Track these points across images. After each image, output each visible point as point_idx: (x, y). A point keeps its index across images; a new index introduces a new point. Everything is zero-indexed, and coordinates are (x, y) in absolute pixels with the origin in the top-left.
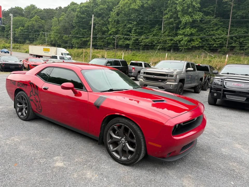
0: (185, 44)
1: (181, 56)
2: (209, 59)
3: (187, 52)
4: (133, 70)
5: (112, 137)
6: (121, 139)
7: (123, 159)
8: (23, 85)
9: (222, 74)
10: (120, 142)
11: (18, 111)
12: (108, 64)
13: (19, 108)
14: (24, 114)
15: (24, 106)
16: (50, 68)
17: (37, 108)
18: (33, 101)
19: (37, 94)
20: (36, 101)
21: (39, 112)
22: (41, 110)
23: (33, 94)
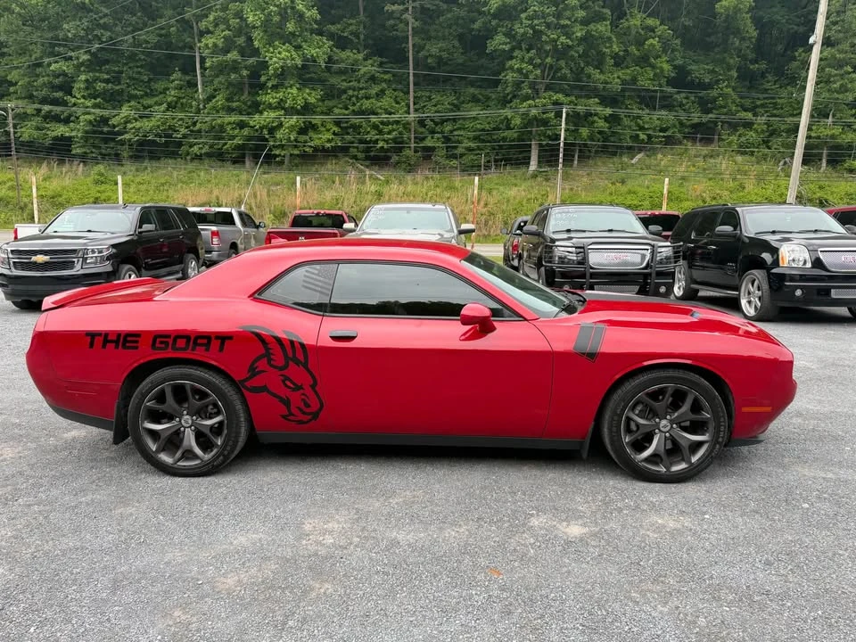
0: (292, 138)
2: (373, 188)
3: (302, 166)
4: (215, 240)
5: (638, 426)
6: (658, 424)
7: (675, 468)
8: (199, 341)
9: (554, 232)
10: (657, 431)
11: (154, 448)
12: (146, 227)
13: (164, 436)
14: (198, 451)
15: (190, 422)
16: (318, 267)
17: (289, 411)
18: (268, 391)
19: (297, 363)
20: (292, 386)
21: (300, 422)
22: (315, 415)
23: (272, 366)
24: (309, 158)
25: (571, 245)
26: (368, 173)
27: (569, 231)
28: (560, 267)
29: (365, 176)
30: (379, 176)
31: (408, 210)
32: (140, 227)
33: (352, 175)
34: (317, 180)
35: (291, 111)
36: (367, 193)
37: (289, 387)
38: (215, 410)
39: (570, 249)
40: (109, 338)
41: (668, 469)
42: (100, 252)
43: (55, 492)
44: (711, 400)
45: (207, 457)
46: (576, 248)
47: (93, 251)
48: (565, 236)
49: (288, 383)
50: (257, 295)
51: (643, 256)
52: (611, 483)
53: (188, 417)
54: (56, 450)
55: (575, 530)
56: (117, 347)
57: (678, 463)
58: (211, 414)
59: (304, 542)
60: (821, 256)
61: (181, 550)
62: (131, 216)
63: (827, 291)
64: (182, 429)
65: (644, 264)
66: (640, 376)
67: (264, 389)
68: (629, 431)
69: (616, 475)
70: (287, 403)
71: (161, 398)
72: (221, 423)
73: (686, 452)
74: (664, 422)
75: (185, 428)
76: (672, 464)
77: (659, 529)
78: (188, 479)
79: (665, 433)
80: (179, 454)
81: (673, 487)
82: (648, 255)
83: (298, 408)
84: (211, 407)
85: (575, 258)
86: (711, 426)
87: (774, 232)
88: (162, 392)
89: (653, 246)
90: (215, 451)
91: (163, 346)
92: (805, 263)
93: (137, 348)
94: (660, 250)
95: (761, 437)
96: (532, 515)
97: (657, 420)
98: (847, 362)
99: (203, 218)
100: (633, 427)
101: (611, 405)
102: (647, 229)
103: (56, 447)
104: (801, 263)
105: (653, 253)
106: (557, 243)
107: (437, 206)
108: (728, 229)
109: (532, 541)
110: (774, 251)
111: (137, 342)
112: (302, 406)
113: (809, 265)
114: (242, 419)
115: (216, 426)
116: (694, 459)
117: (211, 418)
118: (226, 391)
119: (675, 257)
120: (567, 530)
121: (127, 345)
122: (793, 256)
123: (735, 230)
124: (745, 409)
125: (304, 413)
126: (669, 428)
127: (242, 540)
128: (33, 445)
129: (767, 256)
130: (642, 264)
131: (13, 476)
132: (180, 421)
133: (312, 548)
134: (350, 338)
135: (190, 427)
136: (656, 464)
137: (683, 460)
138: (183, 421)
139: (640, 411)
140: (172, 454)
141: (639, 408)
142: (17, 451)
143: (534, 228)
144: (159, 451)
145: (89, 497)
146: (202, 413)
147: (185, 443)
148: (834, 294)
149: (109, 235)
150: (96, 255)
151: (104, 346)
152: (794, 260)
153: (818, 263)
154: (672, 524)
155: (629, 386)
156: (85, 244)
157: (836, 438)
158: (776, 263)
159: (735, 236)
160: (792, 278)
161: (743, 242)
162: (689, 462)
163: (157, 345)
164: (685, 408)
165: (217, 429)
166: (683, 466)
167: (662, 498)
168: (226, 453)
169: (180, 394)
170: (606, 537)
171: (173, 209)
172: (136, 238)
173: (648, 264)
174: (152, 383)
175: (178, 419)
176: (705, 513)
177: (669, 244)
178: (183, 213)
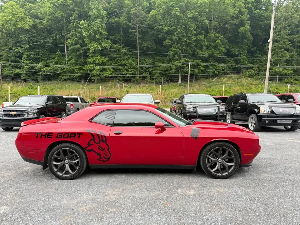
0: (98, 73)
1: (95, 88)
2: (126, 90)
3: (101, 82)
4: (72, 107)
5: (211, 160)
6: (218, 160)
7: (224, 174)
8: (72, 135)
9: (186, 103)
10: (218, 162)
11: (56, 170)
12: (49, 102)
13: (59, 166)
14: (70, 171)
15: (68, 162)
16: (110, 111)
17: (100, 158)
18: (94, 151)
19: (103, 141)
20: (101, 149)
21: (104, 161)
22: (109, 159)
23: (95, 143)
24: (103, 80)
25: (191, 106)
26: (124, 85)
27: (191, 102)
28: (188, 114)
29: (123, 86)
30: (127, 86)
31: (138, 96)
32: (47, 102)
33: (118, 85)
34: (106, 87)
35: (98, 64)
36: (123, 91)
37: (100, 149)
38: (76, 158)
39: (191, 108)
40: (43, 135)
41: (222, 174)
42: (33, 111)
43: (23, 185)
44: (234, 152)
45: (73, 173)
46: (193, 107)
47: (31, 111)
48: (190, 104)
49: (100, 148)
50: (90, 121)
51: (215, 110)
52: (204, 179)
53: (67, 160)
54: (22, 173)
55: (192, 193)
56: (45, 137)
57: (225, 172)
58: (75, 159)
59: (106, 198)
60: (274, 110)
61: (66, 200)
62: (44, 99)
63: (276, 121)
64: (65, 164)
65: (216, 113)
66: (211, 144)
67: (92, 150)
68: (209, 162)
69: (206, 177)
70: (99, 155)
71: (59, 154)
72: (78, 162)
73: (227, 169)
74: (220, 159)
75: (66, 164)
76: (223, 173)
77: (218, 192)
78: (67, 181)
79: (220, 163)
80: (64, 172)
81: (223, 180)
82: (217, 109)
83: (103, 156)
84: (74, 157)
85: (193, 111)
86: (235, 160)
87: (258, 102)
88: (59, 152)
89: (218, 107)
90: (76, 171)
91: (60, 137)
92: (268, 112)
93: (51, 138)
94: (220, 108)
95: (251, 164)
96: (178, 189)
97: (218, 159)
98: (282, 143)
99: (67, 100)
100: (210, 161)
101: (203, 154)
102: (217, 101)
103: (22, 172)
104: (267, 112)
105: (218, 109)
106: (187, 106)
107: (147, 94)
108: (243, 101)
109: (178, 196)
110: (258, 108)
111: (52, 136)
112: (104, 156)
113: (270, 113)
114: (85, 160)
115: (76, 163)
116: (230, 171)
117: (75, 160)
118: (80, 151)
119: (226, 110)
120: (189, 193)
121: (49, 137)
122: (264, 110)
123: (246, 101)
124: (245, 155)
125: (105, 158)
126: (221, 161)
127: (85, 197)
128: (15, 172)
129: (256, 110)
130: (215, 112)
131: (9, 181)
132: (65, 161)
133: (108, 199)
134: (120, 133)
135: (68, 163)
136: (218, 173)
137: (226, 171)
138: (66, 162)
139: (212, 156)
140: (62, 172)
141: (212, 155)
142: (9, 173)
143: (179, 101)
144: (57, 171)
145: (35, 186)
146: (72, 159)
147: (66, 169)
148: (279, 122)
149: (36, 105)
150: (32, 112)
151: (41, 137)
152: (265, 111)
153: (272, 112)
154: (222, 190)
155: (208, 148)
156: (28, 108)
157: (276, 165)
158: (259, 112)
159: (246, 103)
160: (264, 117)
161: (248, 105)
162: (228, 172)
163: (58, 137)
164: (226, 154)
165: (77, 164)
166: (227, 173)
167: (220, 183)
168: (79, 172)
169: (65, 153)
170: (201, 194)
171: (58, 96)
172: (45, 106)
173: (217, 112)
174: (56, 149)
175: (64, 161)
176: (233, 187)
177: (223, 106)
178: (61, 98)
